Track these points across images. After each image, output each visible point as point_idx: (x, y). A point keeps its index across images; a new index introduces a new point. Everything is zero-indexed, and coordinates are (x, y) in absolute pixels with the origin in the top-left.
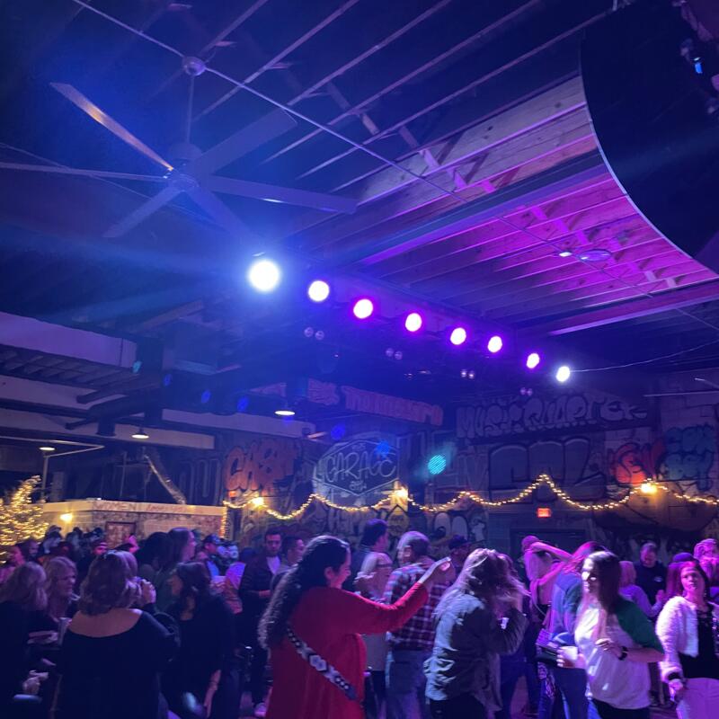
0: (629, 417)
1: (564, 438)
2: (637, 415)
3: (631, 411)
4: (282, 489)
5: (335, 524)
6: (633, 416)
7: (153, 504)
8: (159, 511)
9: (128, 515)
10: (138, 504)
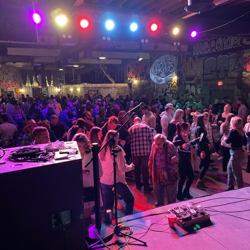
1: (229, 53)
4: (142, 77)
5: (157, 89)
7: (102, 84)
8: (105, 86)
9: (95, 88)
10: (98, 84)
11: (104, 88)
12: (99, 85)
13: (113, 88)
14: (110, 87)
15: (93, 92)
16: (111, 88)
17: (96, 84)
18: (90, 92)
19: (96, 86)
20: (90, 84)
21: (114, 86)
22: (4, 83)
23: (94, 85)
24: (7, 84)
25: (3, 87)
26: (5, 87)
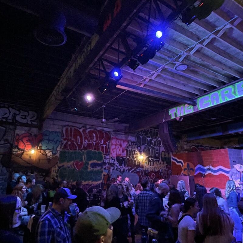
0: (29, 122)
2: (33, 123)
3: (31, 121)
6: (32, 123)
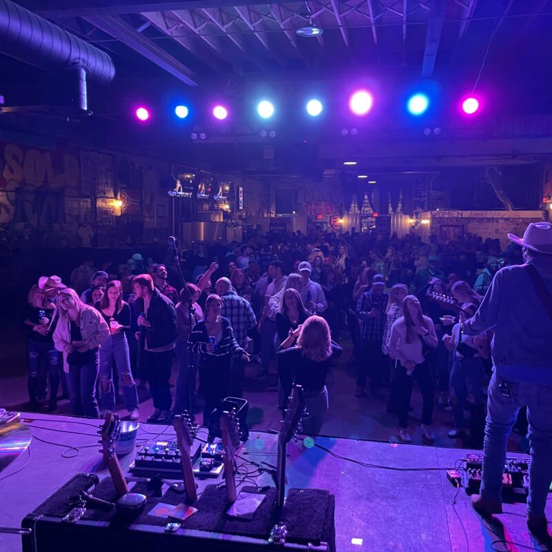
7: (474, 212)
8: (480, 217)
9: (457, 220)
10: (464, 212)
11: (478, 221)
12: (466, 214)
13: (501, 221)
14: (493, 219)
15: (451, 229)
16: (497, 222)
17: (460, 212)
18: (445, 229)
19: (460, 216)
20: (447, 212)
21: (505, 217)
22: (313, 206)
23: (455, 214)
24: (317, 208)
25: (311, 214)
26: (313, 214)
